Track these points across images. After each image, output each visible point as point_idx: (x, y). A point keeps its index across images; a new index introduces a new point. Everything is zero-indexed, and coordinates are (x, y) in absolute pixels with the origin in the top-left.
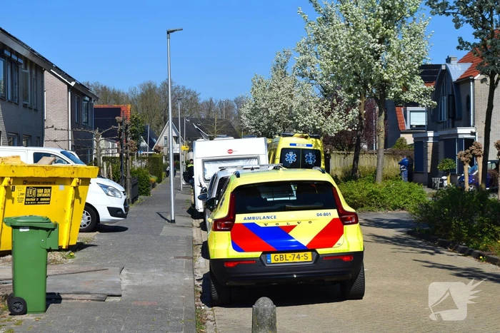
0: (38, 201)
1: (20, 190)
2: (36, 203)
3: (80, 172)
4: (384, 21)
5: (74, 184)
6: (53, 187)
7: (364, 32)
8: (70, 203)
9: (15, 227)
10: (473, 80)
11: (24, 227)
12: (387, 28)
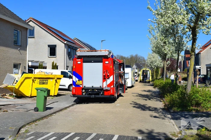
0: (43, 83)
1: (38, 81)
2: (43, 84)
3: (57, 76)
4: (164, 38)
5: (55, 79)
6: (48, 80)
7: (159, 41)
8: (54, 84)
9: (37, 90)
10: (200, 53)
11: (39, 90)
12: (165, 39)
